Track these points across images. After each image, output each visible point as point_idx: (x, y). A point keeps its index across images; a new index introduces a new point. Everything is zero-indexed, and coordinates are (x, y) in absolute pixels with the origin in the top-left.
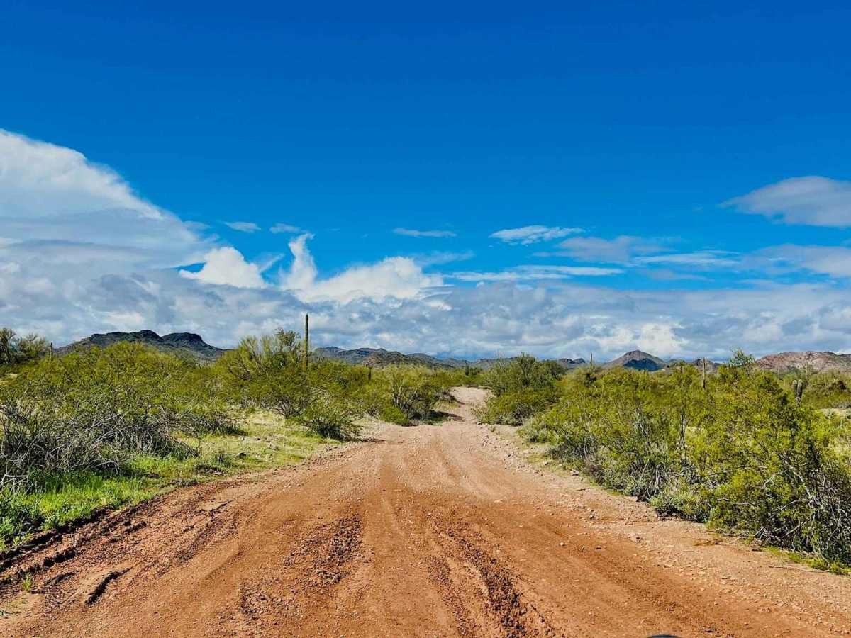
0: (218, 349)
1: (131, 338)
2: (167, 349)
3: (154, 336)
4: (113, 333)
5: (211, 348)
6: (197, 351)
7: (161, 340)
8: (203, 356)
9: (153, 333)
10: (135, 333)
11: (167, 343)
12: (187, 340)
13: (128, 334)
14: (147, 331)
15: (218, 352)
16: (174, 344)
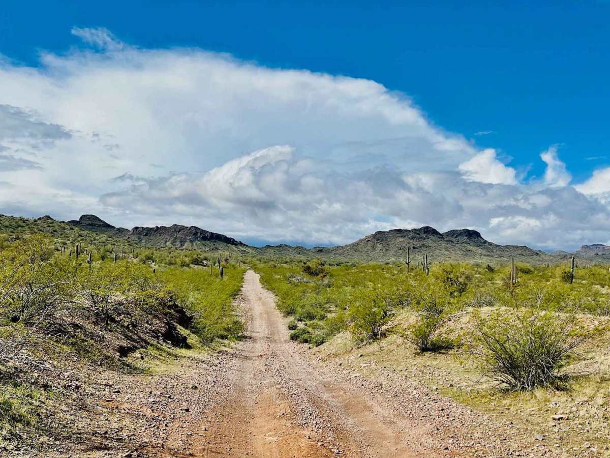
0: (497, 246)
1: (412, 234)
2: (448, 245)
3: (434, 232)
4: (395, 230)
5: (491, 244)
6: (478, 246)
7: (441, 236)
8: (484, 252)
9: (434, 230)
10: (415, 230)
11: (448, 239)
12: (466, 236)
13: (409, 231)
14: (427, 227)
15: (498, 248)
16: (454, 240)
